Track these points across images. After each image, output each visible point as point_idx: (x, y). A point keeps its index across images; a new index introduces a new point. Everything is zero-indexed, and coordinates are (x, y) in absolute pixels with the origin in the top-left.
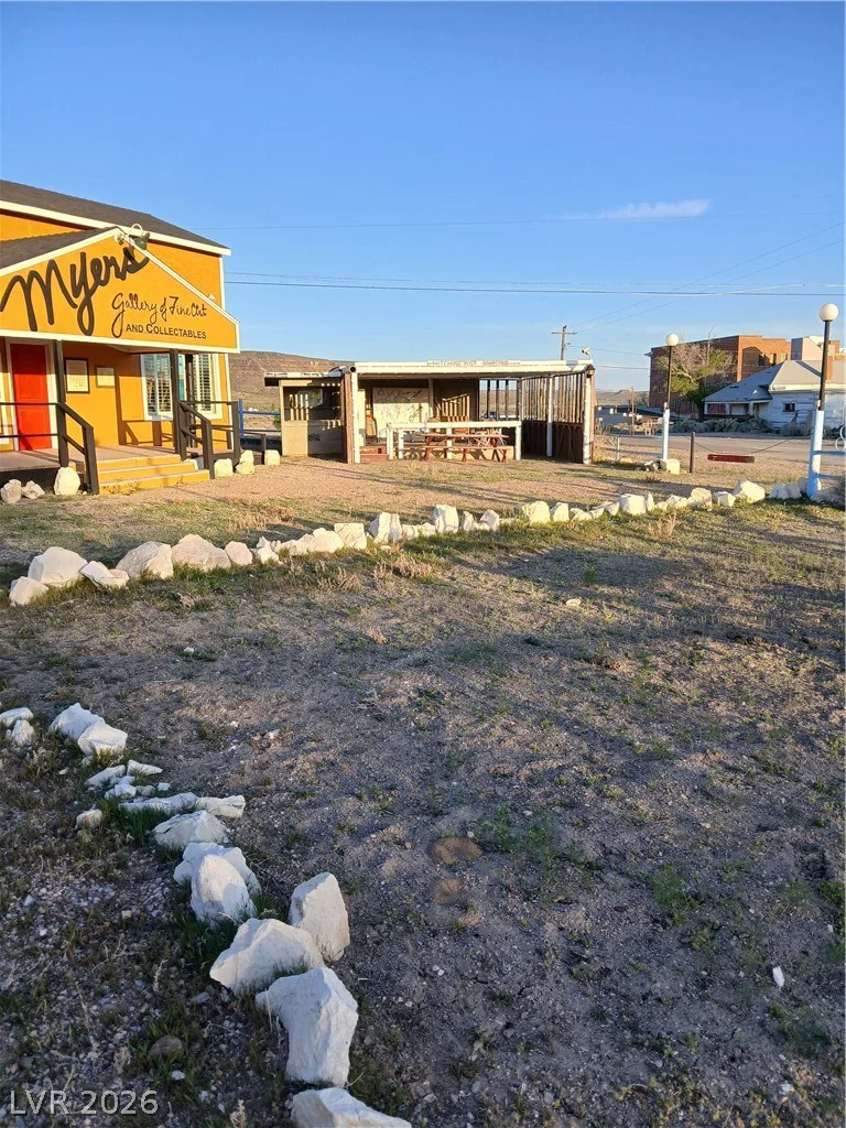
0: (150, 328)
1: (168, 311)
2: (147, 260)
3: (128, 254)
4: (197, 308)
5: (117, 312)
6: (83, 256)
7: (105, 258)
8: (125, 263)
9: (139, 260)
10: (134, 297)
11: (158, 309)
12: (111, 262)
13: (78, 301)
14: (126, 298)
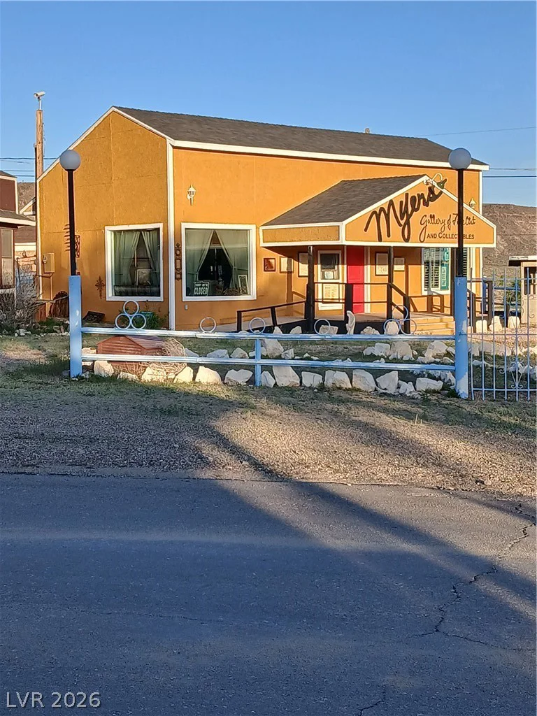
0: (441, 235)
1: (452, 223)
2: (441, 192)
3: (431, 190)
4: (469, 219)
5: (423, 226)
6: (407, 195)
7: (418, 195)
8: (429, 195)
9: (436, 193)
10: (432, 217)
11: (446, 223)
12: (421, 196)
13: (402, 222)
14: (428, 218)
